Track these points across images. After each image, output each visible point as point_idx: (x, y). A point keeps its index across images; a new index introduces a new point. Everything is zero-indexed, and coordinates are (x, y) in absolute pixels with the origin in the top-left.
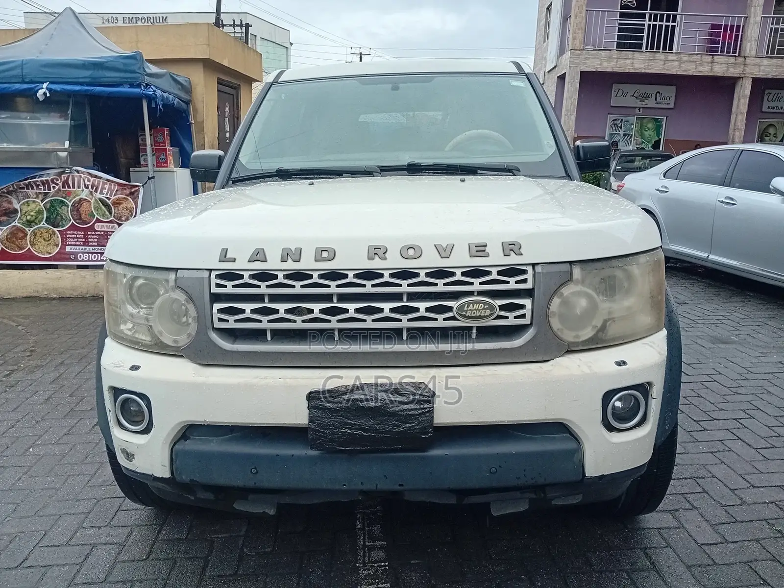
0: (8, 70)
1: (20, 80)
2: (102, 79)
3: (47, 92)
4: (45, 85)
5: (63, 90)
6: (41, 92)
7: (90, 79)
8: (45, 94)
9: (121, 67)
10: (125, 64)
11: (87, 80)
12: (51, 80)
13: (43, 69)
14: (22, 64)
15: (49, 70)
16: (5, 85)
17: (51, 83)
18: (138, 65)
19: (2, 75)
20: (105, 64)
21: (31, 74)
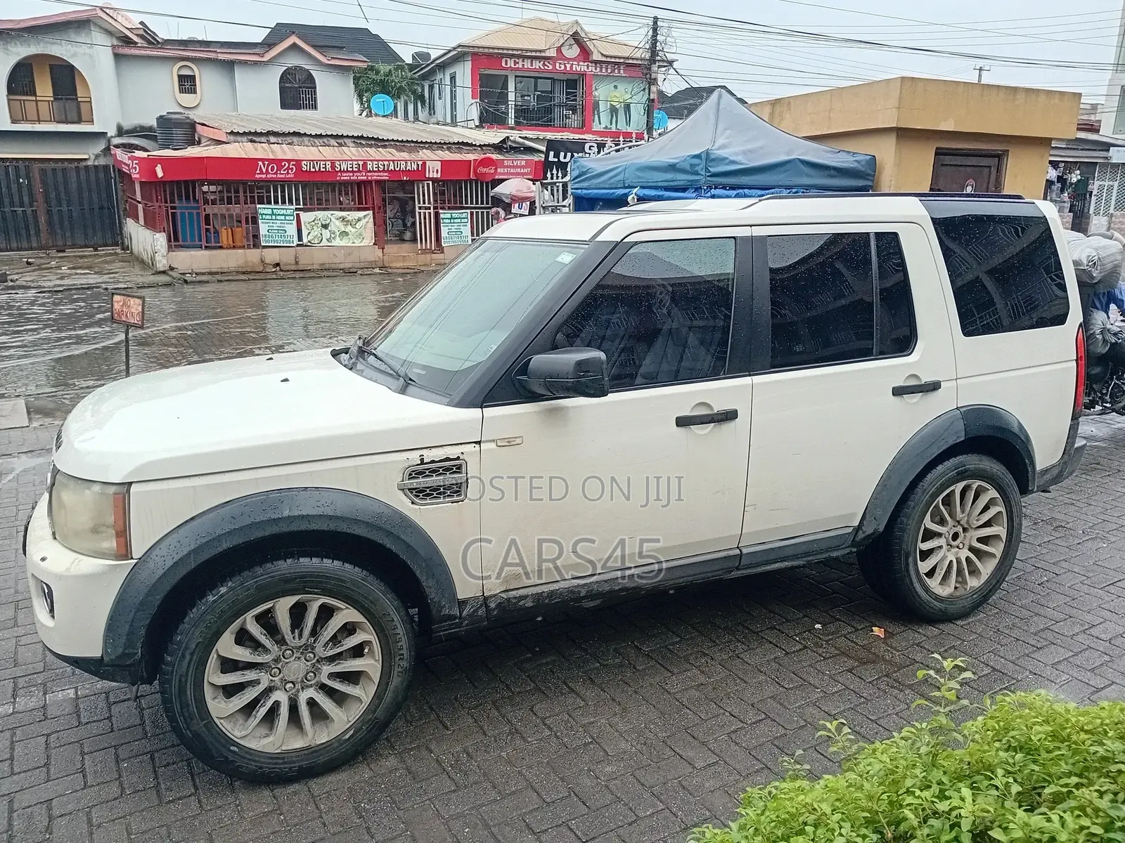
0: (615, 176)
1: (621, 185)
3: (635, 197)
4: (636, 190)
6: (631, 198)
9: (688, 168)
12: (641, 184)
13: (637, 173)
14: (626, 169)
15: (642, 174)
16: (613, 191)
17: (643, 187)
18: (702, 166)
19: (612, 181)
20: (677, 166)
21: (630, 178)
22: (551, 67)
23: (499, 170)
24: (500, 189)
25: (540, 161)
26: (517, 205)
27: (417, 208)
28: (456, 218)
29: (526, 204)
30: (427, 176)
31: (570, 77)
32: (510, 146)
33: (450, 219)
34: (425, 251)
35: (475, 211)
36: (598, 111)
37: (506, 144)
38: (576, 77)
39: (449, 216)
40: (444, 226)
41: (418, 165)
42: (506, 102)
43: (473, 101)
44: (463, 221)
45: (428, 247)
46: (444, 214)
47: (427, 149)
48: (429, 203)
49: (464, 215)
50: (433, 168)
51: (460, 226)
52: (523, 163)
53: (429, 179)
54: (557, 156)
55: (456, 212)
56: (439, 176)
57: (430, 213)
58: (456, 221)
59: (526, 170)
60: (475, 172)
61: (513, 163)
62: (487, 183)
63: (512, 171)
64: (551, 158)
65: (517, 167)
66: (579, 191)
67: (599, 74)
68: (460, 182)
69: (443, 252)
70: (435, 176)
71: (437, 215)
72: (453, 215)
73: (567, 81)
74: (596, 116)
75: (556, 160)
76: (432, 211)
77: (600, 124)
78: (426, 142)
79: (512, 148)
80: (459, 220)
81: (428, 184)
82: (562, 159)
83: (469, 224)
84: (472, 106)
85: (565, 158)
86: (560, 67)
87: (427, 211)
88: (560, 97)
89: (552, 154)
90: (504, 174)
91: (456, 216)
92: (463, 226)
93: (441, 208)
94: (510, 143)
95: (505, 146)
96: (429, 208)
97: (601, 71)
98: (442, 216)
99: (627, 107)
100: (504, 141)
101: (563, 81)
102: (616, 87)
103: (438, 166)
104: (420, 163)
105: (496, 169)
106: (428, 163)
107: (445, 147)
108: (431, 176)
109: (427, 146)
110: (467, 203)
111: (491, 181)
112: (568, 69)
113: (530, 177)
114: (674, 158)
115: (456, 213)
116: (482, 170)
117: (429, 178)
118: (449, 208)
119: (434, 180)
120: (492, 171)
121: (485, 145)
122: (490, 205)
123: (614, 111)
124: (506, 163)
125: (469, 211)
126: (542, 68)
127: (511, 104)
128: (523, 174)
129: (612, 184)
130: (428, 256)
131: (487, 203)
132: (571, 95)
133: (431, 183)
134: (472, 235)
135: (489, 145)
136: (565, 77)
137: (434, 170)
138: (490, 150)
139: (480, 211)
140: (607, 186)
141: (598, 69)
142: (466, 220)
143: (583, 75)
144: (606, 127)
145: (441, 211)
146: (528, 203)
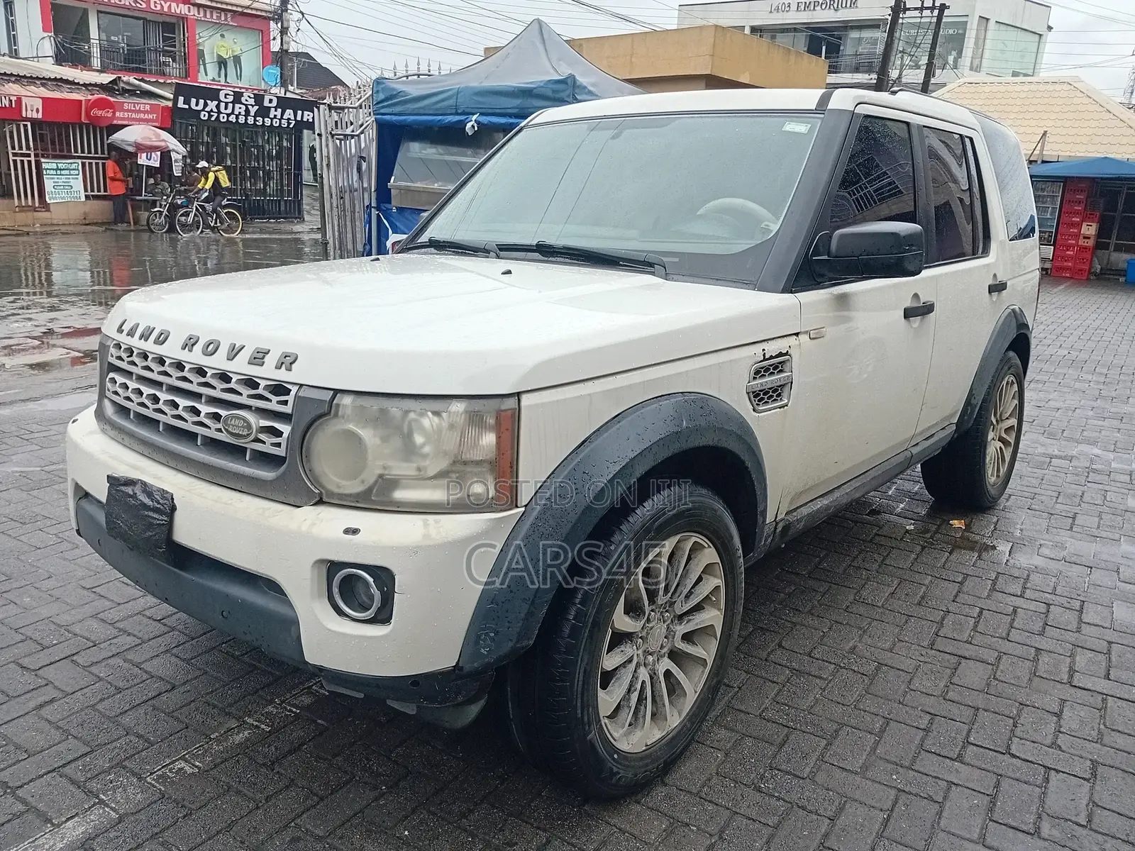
0: (443, 100)
1: (454, 111)
2: (529, 110)
3: (475, 125)
4: (474, 117)
5: (489, 123)
6: (469, 125)
7: (517, 110)
8: (473, 126)
9: (550, 94)
10: (554, 91)
11: (515, 111)
12: (481, 111)
13: (475, 98)
14: (458, 93)
15: (480, 99)
16: (440, 117)
17: (482, 114)
18: (567, 92)
19: (439, 106)
20: (534, 91)
21: (464, 104)
22: (144, 6)
23: (118, 114)
24: (118, 136)
25: (167, 107)
26: (144, 155)
27: (11, 155)
28: (64, 169)
29: (157, 155)
30: (24, 115)
31: (168, 19)
32: (123, 88)
33: (56, 170)
34: (22, 209)
35: (87, 161)
36: (204, 61)
37: (117, 85)
38: (173, 20)
39: (54, 166)
40: (48, 178)
41: (11, 101)
42: (88, 40)
43: (46, 34)
44: (72, 172)
45: (30, 203)
46: (48, 164)
47: (14, 82)
48: (28, 148)
49: (73, 166)
50: (32, 106)
51: (69, 179)
52: (148, 107)
53: (27, 119)
54: (187, 102)
55: (64, 161)
56: (40, 116)
57: (29, 162)
58: (63, 172)
59: (150, 116)
60: (88, 115)
61: (134, 107)
62: (101, 130)
63: (134, 116)
64: (181, 104)
65: (139, 111)
66: (387, 117)
67: (203, 19)
68: (66, 125)
69: (48, 210)
70: (35, 116)
71: (38, 164)
72: (59, 165)
73: (163, 23)
74: (202, 67)
75: (187, 107)
76: (32, 159)
77: (206, 75)
78: (12, 75)
79: (125, 91)
80: (67, 172)
81: (25, 126)
82: (193, 106)
83: (81, 177)
84: (45, 40)
85: (197, 105)
86: (156, 7)
87: (25, 159)
88: (156, 41)
89: (181, 99)
90: (123, 119)
91: (63, 166)
92: (73, 178)
93: (43, 157)
94: (122, 85)
95: (116, 88)
96: (29, 155)
97: (205, 16)
98: (44, 165)
99: (237, 60)
100: (114, 82)
101: (159, 23)
102: (222, 36)
103: (39, 104)
104: (14, 99)
105: (114, 113)
106: (24, 100)
107: (38, 82)
108: (29, 116)
109: (13, 79)
110: (76, 151)
111: (106, 127)
112: (166, 9)
113: (157, 124)
114: (531, 83)
115: (63, 163)
116: (96, 112)
117: (26, 117)
118: (55, 157)
119: (33, 121)
120: (110, 115)
121: (90, 85)
122: (106, 156)
123: (222, 63)
124: (126, 106)
125: (79, 161)
126: (134, 5)
127: (95, 42)
128: (147, 121)
129: (437, 109)
130: (30, 214)
131: (103, 153)
132: (169, 41)
133: (29, 124)
134: (86, 190)
135: (95, 85)
136: (161, 19)
137: (33, 107)
138: (98, 91)
139: (94, 161)
140: (431, 112)
141: (202, 14)
142: (76, 172)
143: (183, 18)
144: (213, 80)
145: (43, 160)
146: (159, 153)
